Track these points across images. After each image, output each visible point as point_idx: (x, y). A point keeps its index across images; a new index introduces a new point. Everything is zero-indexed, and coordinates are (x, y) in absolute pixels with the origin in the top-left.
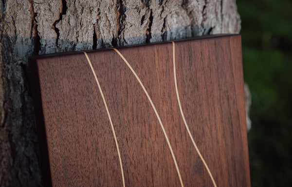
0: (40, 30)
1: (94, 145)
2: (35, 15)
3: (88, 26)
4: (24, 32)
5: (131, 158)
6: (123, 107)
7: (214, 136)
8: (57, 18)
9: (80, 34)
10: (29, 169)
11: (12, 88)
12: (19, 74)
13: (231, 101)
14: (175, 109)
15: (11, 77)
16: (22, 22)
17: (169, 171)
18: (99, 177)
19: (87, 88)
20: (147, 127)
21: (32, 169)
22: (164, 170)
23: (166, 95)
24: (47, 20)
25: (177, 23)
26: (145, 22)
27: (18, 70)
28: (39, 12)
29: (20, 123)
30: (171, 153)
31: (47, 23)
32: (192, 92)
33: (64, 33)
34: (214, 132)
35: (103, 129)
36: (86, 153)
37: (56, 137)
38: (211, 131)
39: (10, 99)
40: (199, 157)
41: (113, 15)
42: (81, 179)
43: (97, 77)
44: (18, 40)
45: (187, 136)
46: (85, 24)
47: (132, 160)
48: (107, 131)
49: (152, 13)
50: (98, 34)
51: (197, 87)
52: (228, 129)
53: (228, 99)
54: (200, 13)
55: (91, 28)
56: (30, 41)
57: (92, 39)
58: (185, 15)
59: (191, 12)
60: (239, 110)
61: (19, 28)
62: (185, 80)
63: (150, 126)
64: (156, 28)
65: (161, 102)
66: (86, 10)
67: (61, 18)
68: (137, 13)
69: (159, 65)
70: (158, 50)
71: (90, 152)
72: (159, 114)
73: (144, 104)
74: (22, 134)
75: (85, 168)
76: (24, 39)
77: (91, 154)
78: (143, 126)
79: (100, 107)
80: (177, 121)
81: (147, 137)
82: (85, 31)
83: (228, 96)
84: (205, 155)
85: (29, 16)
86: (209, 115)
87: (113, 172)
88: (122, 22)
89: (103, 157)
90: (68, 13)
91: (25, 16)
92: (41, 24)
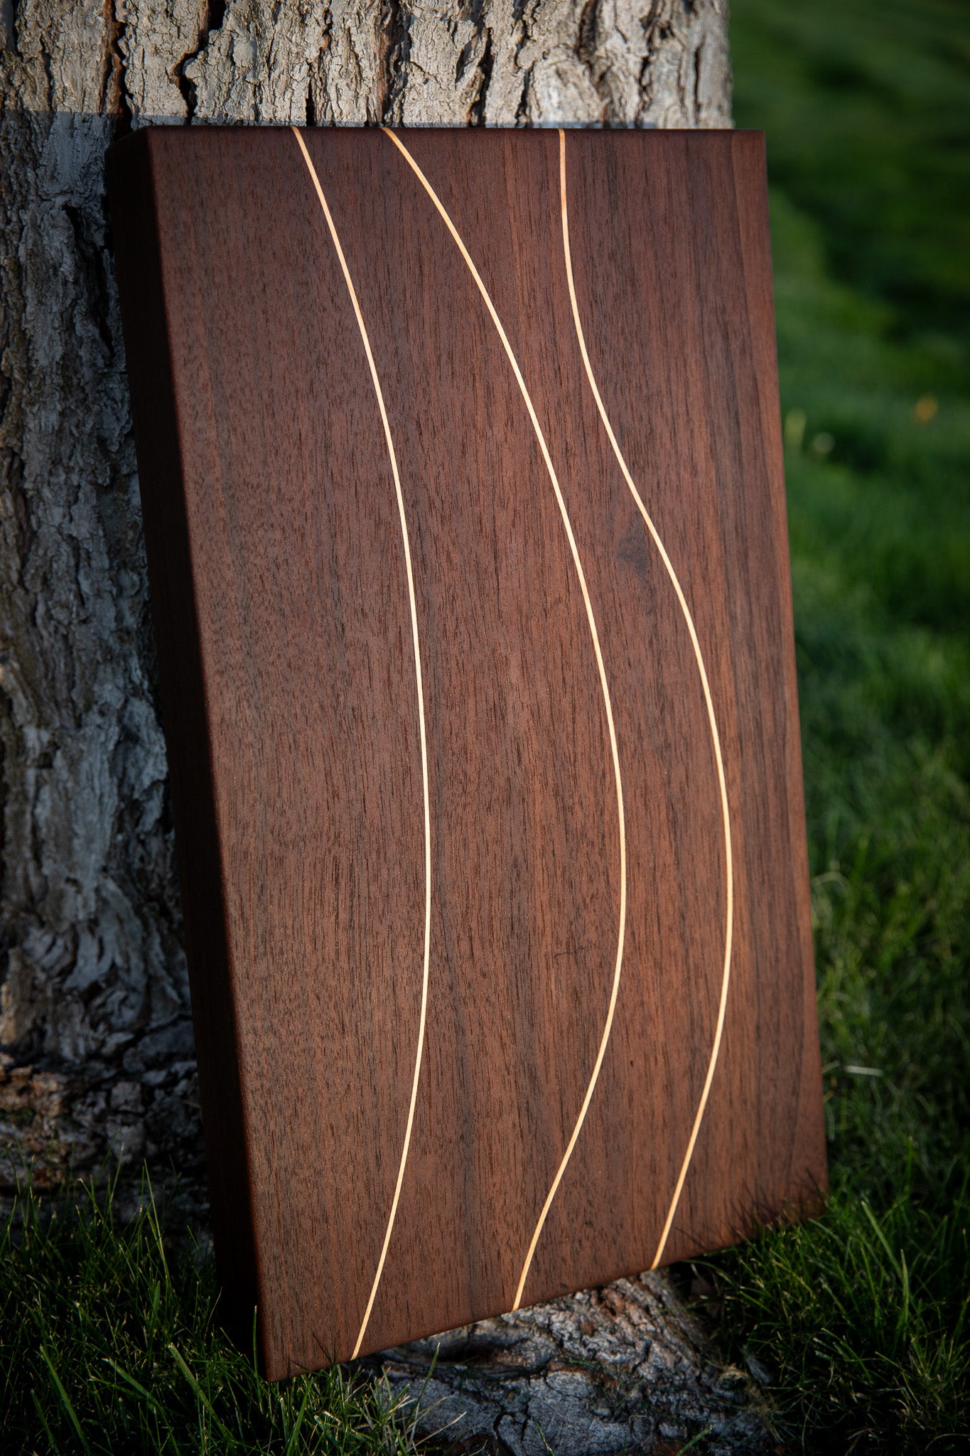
0: (134, 86)
1: (320, 431)
2: (121, 30)
3: (291, 67)
4: (79, 94)
5: (432, 486)
6: (407, 317)
7: (684, 450)
8: (189, 44)
9: (266, 93)
10: (78, 584)
11: (29, 293)
12: (57, 242)
13: (735, 345)
14: (564, 345)
15: (31, 255)
16: (75, 56)
17: (547, 542)
18: (334, 536)
19: (300, 243)
20: (481, 392)
21: (85, 587)
22: (531, 541)
23: (539, 296)
24: (157, 51)
25: (560, 106)
26: (472, 71)
27: (53, 226)
28: (133, 20)
29: (54, 418)
30: (552, 488)
31: (157, 60)
32: (616, 297)
33: (212, 96)
34: (683, 435)
35: (348, 381)
36: (295, 452)
37: (205, 387)
38: (674, 432)
39: (23, 332)
40: (639, 513)
41: (368, 42)
42: (278, 535)
43: (331, 209)
44: (57, 123)
45: (602, 438)
46: (282, 61)
47: (433, 494)
48: (360, 392)
49: (489, 44)
50: (319, 101)
51: (633, 285)
52: (726, 431)
53: (726, 336)
54: (632, 79)
55: (300, 74)
56: (98, 124)
57: (304, 114)
58: (586, 83)
59: (602, 77)
60: (759, 376)
61: (63, 79)
62: (595, 256)
63: (489, 391)
64: (500, 102)
65: (522, 318)
66: (287, 13)
67: (203, 43)
68: (447, 36)
69: (518, 196)
70: (514, 148)
71: (306, 453)
72: (517, 357)
73: (473, 317)
74: (56, 462)
75: (290, 500)
76: (77, 120)
77: (311, 456)
78: (469, 389)
79: (337, 308)
80: (571, 386)
81: (480, 425)
82: (281, 84)
83: (726, 324)
84: (654, 508)
85: (101, 32)
86: (668, 380)
87: (378, 525)
88: (397, 68)
89: (346, 472)
90: (229, 22)
91: (86, 34)
92: (137, 63)
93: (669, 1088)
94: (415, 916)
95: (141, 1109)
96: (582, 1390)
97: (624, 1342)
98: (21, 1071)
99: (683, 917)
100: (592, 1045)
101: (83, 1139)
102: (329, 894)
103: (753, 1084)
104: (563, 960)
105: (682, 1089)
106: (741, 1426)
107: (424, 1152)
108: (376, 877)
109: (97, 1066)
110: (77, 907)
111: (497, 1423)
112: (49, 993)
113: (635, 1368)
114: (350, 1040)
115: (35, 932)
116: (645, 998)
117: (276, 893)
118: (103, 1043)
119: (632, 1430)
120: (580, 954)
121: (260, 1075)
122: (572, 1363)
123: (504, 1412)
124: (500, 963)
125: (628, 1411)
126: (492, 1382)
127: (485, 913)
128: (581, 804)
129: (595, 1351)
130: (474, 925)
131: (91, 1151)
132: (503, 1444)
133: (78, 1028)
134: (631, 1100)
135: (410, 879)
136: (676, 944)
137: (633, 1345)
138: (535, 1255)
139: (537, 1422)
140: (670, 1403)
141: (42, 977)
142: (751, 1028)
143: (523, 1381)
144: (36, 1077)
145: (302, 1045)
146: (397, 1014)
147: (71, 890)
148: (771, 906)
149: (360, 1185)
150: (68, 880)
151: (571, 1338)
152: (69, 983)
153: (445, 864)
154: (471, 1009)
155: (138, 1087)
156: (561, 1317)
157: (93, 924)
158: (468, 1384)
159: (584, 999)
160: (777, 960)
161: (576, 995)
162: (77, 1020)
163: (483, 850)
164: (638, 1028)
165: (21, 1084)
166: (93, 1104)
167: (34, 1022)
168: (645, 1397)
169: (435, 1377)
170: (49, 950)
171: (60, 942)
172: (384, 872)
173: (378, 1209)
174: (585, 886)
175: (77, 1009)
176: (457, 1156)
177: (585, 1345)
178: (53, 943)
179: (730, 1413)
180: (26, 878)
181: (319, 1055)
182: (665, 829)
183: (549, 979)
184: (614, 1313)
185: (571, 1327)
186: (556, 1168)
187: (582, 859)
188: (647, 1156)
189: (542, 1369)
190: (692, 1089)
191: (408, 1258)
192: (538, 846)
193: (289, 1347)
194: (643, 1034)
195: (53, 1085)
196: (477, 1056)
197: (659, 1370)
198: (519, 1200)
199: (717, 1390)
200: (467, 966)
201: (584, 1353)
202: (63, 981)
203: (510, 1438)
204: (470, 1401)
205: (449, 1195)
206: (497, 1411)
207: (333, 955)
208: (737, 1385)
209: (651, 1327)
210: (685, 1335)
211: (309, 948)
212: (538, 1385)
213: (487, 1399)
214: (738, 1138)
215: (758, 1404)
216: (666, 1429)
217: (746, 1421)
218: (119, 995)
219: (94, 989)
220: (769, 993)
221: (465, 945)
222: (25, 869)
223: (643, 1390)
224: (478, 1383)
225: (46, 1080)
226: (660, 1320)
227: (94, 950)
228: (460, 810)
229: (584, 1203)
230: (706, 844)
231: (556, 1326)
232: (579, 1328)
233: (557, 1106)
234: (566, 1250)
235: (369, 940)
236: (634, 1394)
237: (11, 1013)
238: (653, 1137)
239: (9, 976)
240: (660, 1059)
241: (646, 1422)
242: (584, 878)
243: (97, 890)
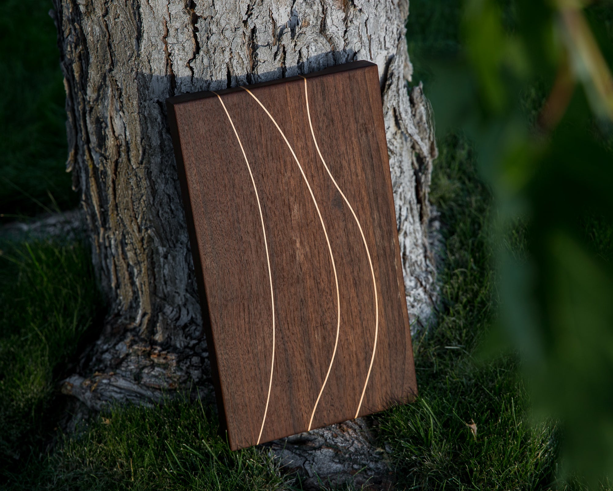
0: (175, 69)
1: (231, 182)
2: (170, 54)
3: (221, 65)
4: (159, 71)
5: (268, 193)
6: (257, 144)
7: (353, 170)
8: (191, 56)
9: (214, 73)
10: (170, 206)
11: (149, 125)
12: (156, 112)
13: (370, 134)
14: (310, 144)
15: (148, 114)
16: (157, 61)
17: (307, 204)
18: (237, 212)
19: (222, 129)
20: (282, 163)
21: (173, 207)
22: (301, 205)
23: (300, 131)
24: (181, 60)
26: (278, 58)
27: (154, 108)
28: (173, 52)
29: (159, 160)
30: (308, 188)
31: (181, 62)
32: (327, 127)
33: (198, 72)
34: (352, 165)
35: (239, 166)
36: (224, 189)
37: (195, 175)
38: (349, 164)
39: (148, 136)
40: (338, 191)
41: (245, 52)
42: (220, 213)
43: (231, 117)
44: (153, 78)
45: (324, 170)
46: (218, 64)
47: (268, 195)
48: (243, 168)
49: (284, 48)
50: (231, 70)
51: (332, 122)
52: (368, 161)
53: (366, 132)
54: (341, 38)
55: (224, 66)
56: (165, 79)
57: (226, 77)
58: (325, 41)
59: (330, 38)
60: (379, 142)
61: (154, 66)
62: (319, 115)
63: (285, 162)
64: (291, 61)
65: (295, 138)
66: (218, 50)
67: (194, 57)
68: (269, 50)
69: (291, 102)
70: (289, 88)
71: (227, 189)
72: (294, 150)
73: (279, 141)
74: (161, 172)
75: (223, 203)
76: (159, 78)
77: (229, 190)
78: (278, 163)
79: (235, 146)
80: (313, 156)
81: (282, 172)
82: (218, 70)
83: (366, 128)
84: (343, 188)
85: (164, 56)
86: (346, 149)
87: (251, 206)
88: (255, 59)
89: (240, 193)
90: (201, 53)
91: (160, 56)
92: (175, 63)
93: (358, 365)
94: (270, 318)
95: (201, 365)
96: (331, 454)
97: (346, 440)
98: (164, 352)
99: (360, 312)
100: (330, 352)
101: (183, 374)
102: (242, 314)
103: (388, 362)
104: (319, 328)
105: (363, 365)
106: (379, 465)
107: (276, 386)
108: (256, 308)
109: (188, 350)
110: (179, 300)
111: (304, 463)
112: (172, 326)
113: (348, 448)
114: (251, 355)
115: (167, 306)
116: (348, 337)
117: (225, 315)
118: (189, 343)
119: (344, 466)
120: (325, 326)
121: (224, 366)
122: (328, 446)
123: (307, 460)
124: (298, 330)
125: (344, 461)
126: (305, 451)
127: (292, 316)
128: (323, 281)
129: (336, 443)
130: (289, 319)
131: (186, 377)
132: (305, 469)
133: (181, 338)
134: (345, 368)
135: (267, 308)
136: (358, 321)
137: (349, 441)
138: (314, 415)
139: (316, 463)
140: (358, 459)
141: (170, 321)
142: (387, 345)
143: (314, 451)
144: (169, 354)
145: (236, 357)
146: (265, 346)
147: (177, 295)
148: (392, 307)
149: (256, 396)
150: (175, 292)
151: (329, 439)
152: (178, 324)
153: (278, 303)
154: (289, 344)
155: (199, 358)
156: (327, 432)
157: (185, 305)
158: (298, 452)
159: (327, 339)
160: (395, 323)
161: (324, 338)
162: (181, 336)
163: (290, 297)
164: (346, 346)
165: (164, 356)
166: (186, 363)
167: (168, 335)
168: (350, 457)
169: (287, 448)
170: (172, 312)
171: (175, 310)
172: (259, 307)
173: (263, 403)
174: (325, 305)
175: (181, 332)
176: (287, 387)
177: (333, 441)
178: (173, 310)
179: (376, 462)
180: (163, 290)
181: (241, 360)
182: (352, 286)
183: (315, 334)
184: (344, 431)
185: (330, 435)
186: (320, 389)
187: (324, 298)
188: (351, 385)
189: (320, 448)
190: (366, 364)
191: (273, 416)
192: (309, 295)
193: (237, 442)
194: (348, 348)
195: (174, 357)
196: (292, 358)
197: (356, 449)
198: (308, 399)
199: (374, 455)
200: (287, 332)
201: (333, 443)
202: (176, 323)
203: (307, 468)
204: (298, 457)
205: (285, 398)
206: (304, 459)
207: (244, 331)
208: (381, 454)
209: (355, 436)
210: (366, 438)
211: (237, 330)
212: (318, 452)
213: (302, 456)
214: (383, 378)
215: (386, 459)
216: (355, 466)
217: (381, 464)
218: (194, 327)
219: (185, 326)
220: (392, 334)
221: (286, 326)
222: (162, 287)
223: (350, 455)
224: (301, 451)
225: (171, 356)
226: (359, 434)
227: (186, 312)
228: (282, 286)
229: (330, 399)
230: (367, 289)
231: (325, 435)
232: (332, 436)
233: (319, 371)
234: (325, 413)
235: (255, 326)
236: (347, 456)
237: (161, 333)
238: (353, 379)
239: (159, 321)
240: (355, 356)
241: (349, 464)
242: (325, 303)
243: (184, 296)
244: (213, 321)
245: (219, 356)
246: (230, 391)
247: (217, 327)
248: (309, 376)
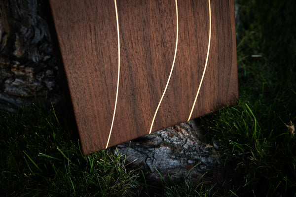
93: (192, 77)
94: (115, 38)
95: (54, 77)
96: (168, 151)
97: (180, 139)
98: (22, 66)
99: (196, 31)
100: (169, 67)
101: (39, 84)
102: (89, 35)
103: (217, 72)
104: (160, 46)
105: (196, 77)
106: (209, 160)
107: (122, 99)
108: (102, 29)
109: (42, 64)
110: (32, 22)
111: (146, 160)
112: (28, 44)
113: (183, 146)
114: (98, 73)
115: (23, 27)
116: (185, 54)
117: (73, 36)
118: (43, 58)
119: (180, 162)
120: (165, 44)
121: (73, 84)
122: (166, 144)
123: (148, 157)
124: (141, 49)
125: (180, 157)
126: (146, 148)
127: (136, 36)
128: (164, 2)
129: (172, 141)
130: (133, 39)
131: (42, 87)
132: (147, 165)
133: (36, 54)
134: (181, 80)
135: (113, 28)
136: (194, 38)
137: (182, 139)
138: (155, 121)
139: (156, 160)
140: (191, 155)
141: (26, 40)
142: (217, 58)
143: (153, 149)
144: (26, 68)
145: (85, 75)
146: (111, 65)
147: (30, 17)
148: (223, 25)
149: (104, 108)
150: (28, 15)
151: (166, 138)
152: (33, 42)
153: (123, 23)
154: (133, 61)
155: (52, 71)
156: (164, 132)
157: (38, 26)
158: (139, 149)
159: (166, 56)
160: (225, 39)
161: (164, 55)
162: (36, 52)
163: (134, 18)
164: (183, 62)
165: (22, 70)
166: (41, 75)
167: (25, 51)
168: (185, 153)
169: (131, 147)
170: (27, 32)
171: (30, 30)
172: (105, 27)
173: (110, 113)
174: (166, 25)
175: (36, 49)
176: (131, 99)
177: (170, 140)
178: (28, 30)
179: (207, 157)
180: (18, 12)
181: (90, 78)
182: (190, 7)
183: (156, 51)
184: (178, 131)
185: (166, 135)
186: (160, 100)
187: (165, 18)
188: (186, 94)
189: (158, 146)
190: (199, 76)
191: (119, 124)
192: (151, 15)
193: (88, 148)
194: (184, 63)
195: (30, 71)
196: (135, 73)
197: (189, 146)
198: (149, 108)
199: (204, 151)
200: (131, 50)
201: (170, 142)
202: (31, 41)
203: (149, 164)
204: (140, 154)
205: (130, 108)
206: (145, 156)
207: (91, 51)
208: (209, 149)
209: (188, 134)
210: (197, 136)
211: (84, 50)
212: (157, 150)
213: (144, 153)
214: (212, 87)
215: (214, 154)
216: (190, 162)
217: (211, 159)
218: (46, 45)
219: (39, 44)
220: (222, 49)
221: (130, 45)
222: (17, 10)
223: (184, 151)
224: (142, 149)
225: (28, 69)
226: (191, 132)
227: (39, 32)
228: (126, 7)
229: (168, 107)
230: (203, 10)
231: (162, 135)
232: (168, 135)
233: (160, 84)
234: (163, 119)
235: (102, 46)
236: (182, 152)
237: (18, 49)
238: (187, 89)
239: (17, 40)
240: (189, 69)
241: (184, 160)
242: (166, 23)
243: (36, 17)
244: (61, 43)
245: (69, 75)
246: (80, 105)
247: (65, 49)
248: (150, 89)
